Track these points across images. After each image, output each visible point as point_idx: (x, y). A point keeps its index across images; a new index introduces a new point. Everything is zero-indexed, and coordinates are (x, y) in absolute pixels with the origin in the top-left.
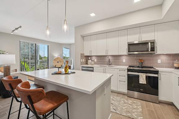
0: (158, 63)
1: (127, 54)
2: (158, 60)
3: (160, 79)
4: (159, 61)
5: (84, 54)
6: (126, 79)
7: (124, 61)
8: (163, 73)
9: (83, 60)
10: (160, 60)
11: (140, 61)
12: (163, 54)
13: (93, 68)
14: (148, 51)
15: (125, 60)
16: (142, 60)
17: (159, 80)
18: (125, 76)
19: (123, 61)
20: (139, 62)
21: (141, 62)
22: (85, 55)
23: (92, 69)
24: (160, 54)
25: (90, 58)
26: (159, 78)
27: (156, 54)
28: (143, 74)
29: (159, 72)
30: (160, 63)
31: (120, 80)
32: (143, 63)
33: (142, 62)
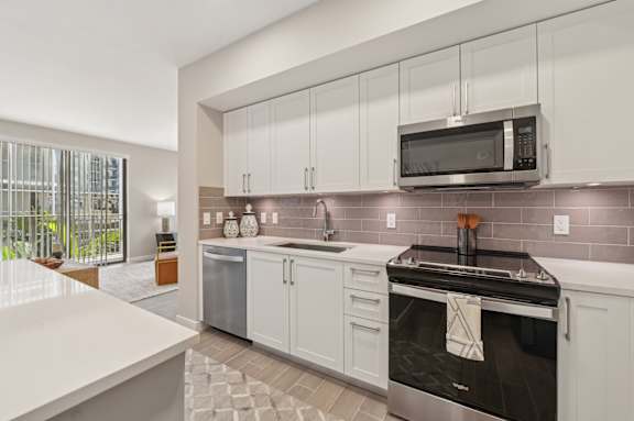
0: (556, 232)
1: (397, 188)
2: (556, 218)
3: (567, 337)
4: (562, 225)
5: (223, 189)
6: (380, 316)
7: (391, 220)
8: (588, 300)
9: (213, 216)
10: (566, 218)
11: (462, 225)
12: (584, 188)
13: (243, 252)
14: (502, 170)
15: (394, 216)
16: (474, 216)
17: (561, 341)
18: (378, 301)
19: (386, 222)
20: (459, 229)
21: (467, 227)
22: (226, 195)
23: (240, 259)
24: (568, 188)
25: (249, 208)
26: (561, 330)
27: (544, 183)
28: (468, 297)
29: (563, 294)
30: (567, 232)
31: (354, 320)
32: (475, 232)
33: (473, 226)
